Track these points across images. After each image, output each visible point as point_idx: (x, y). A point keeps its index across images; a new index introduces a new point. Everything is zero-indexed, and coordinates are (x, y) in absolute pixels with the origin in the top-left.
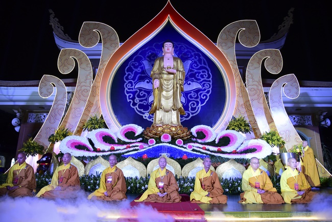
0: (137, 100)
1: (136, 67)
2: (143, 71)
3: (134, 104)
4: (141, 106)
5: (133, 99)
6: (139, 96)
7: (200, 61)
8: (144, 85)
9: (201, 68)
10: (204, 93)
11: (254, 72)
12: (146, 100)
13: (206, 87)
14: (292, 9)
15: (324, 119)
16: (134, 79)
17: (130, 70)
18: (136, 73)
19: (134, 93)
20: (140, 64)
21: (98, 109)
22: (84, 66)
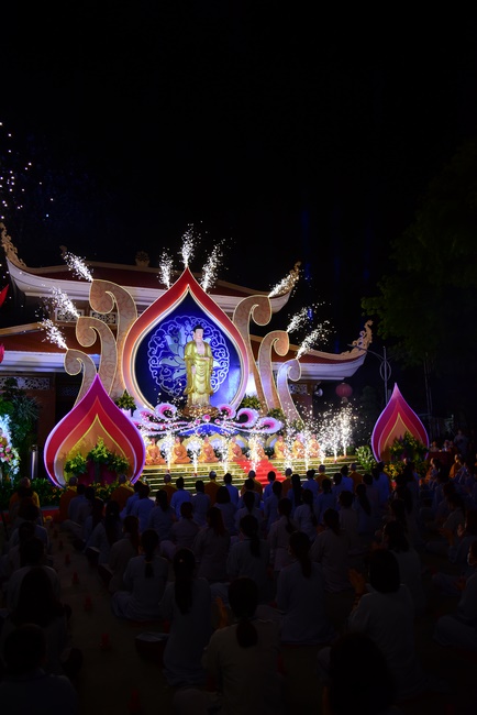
0: (162, 377)
1: (159, 343)
2: (166, 347)
3: (160, 381)
4: (166, 384)
5: (158, 375)
6: (163, 373)
7: (219, 338)
8: (168, 361)
9: (220, 346)
10: (222, 371)
11: (265, 352)
12: (171, 377)
13: (224, 366)
14: (299, 264)
15: (318, 390)
16: (157, 355)
17: (153, 345)
18: (160, 349)
19: (159, 370)
20: (163, 339)
21: (120, 384)
22: (106, 338)
